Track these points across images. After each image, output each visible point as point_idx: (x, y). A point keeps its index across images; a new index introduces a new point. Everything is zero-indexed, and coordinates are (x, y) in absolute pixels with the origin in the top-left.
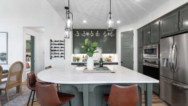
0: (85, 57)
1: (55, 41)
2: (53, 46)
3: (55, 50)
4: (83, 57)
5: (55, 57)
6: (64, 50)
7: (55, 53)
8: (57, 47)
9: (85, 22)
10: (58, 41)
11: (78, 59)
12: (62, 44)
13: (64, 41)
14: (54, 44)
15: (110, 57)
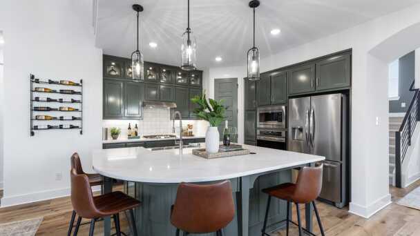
0: (133, 126)
1: (51, 82)
2: (43, 96)
3: (49, 109)
4: (129, 128)
5: (50, 127)
6: (79, 108)
7: (47, 118)
8: (55, 101)
9: (153, 45)
10: (61, 83)
11: (115, 134)
12: (73, 93)
13: (79, 82)
14: (46, 91)
15: (190, 127)
